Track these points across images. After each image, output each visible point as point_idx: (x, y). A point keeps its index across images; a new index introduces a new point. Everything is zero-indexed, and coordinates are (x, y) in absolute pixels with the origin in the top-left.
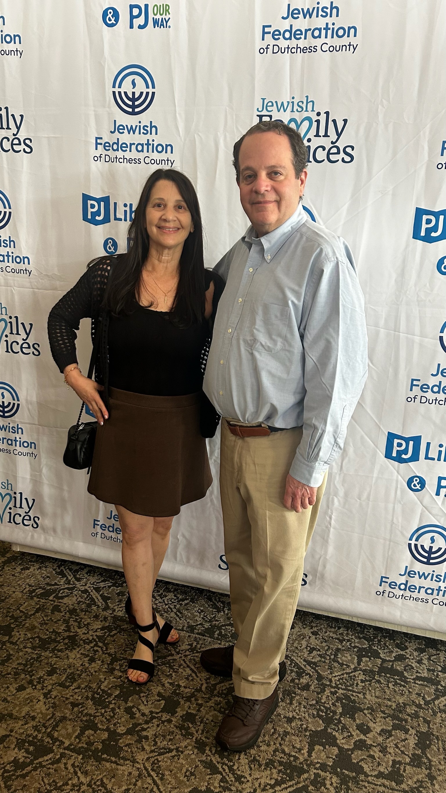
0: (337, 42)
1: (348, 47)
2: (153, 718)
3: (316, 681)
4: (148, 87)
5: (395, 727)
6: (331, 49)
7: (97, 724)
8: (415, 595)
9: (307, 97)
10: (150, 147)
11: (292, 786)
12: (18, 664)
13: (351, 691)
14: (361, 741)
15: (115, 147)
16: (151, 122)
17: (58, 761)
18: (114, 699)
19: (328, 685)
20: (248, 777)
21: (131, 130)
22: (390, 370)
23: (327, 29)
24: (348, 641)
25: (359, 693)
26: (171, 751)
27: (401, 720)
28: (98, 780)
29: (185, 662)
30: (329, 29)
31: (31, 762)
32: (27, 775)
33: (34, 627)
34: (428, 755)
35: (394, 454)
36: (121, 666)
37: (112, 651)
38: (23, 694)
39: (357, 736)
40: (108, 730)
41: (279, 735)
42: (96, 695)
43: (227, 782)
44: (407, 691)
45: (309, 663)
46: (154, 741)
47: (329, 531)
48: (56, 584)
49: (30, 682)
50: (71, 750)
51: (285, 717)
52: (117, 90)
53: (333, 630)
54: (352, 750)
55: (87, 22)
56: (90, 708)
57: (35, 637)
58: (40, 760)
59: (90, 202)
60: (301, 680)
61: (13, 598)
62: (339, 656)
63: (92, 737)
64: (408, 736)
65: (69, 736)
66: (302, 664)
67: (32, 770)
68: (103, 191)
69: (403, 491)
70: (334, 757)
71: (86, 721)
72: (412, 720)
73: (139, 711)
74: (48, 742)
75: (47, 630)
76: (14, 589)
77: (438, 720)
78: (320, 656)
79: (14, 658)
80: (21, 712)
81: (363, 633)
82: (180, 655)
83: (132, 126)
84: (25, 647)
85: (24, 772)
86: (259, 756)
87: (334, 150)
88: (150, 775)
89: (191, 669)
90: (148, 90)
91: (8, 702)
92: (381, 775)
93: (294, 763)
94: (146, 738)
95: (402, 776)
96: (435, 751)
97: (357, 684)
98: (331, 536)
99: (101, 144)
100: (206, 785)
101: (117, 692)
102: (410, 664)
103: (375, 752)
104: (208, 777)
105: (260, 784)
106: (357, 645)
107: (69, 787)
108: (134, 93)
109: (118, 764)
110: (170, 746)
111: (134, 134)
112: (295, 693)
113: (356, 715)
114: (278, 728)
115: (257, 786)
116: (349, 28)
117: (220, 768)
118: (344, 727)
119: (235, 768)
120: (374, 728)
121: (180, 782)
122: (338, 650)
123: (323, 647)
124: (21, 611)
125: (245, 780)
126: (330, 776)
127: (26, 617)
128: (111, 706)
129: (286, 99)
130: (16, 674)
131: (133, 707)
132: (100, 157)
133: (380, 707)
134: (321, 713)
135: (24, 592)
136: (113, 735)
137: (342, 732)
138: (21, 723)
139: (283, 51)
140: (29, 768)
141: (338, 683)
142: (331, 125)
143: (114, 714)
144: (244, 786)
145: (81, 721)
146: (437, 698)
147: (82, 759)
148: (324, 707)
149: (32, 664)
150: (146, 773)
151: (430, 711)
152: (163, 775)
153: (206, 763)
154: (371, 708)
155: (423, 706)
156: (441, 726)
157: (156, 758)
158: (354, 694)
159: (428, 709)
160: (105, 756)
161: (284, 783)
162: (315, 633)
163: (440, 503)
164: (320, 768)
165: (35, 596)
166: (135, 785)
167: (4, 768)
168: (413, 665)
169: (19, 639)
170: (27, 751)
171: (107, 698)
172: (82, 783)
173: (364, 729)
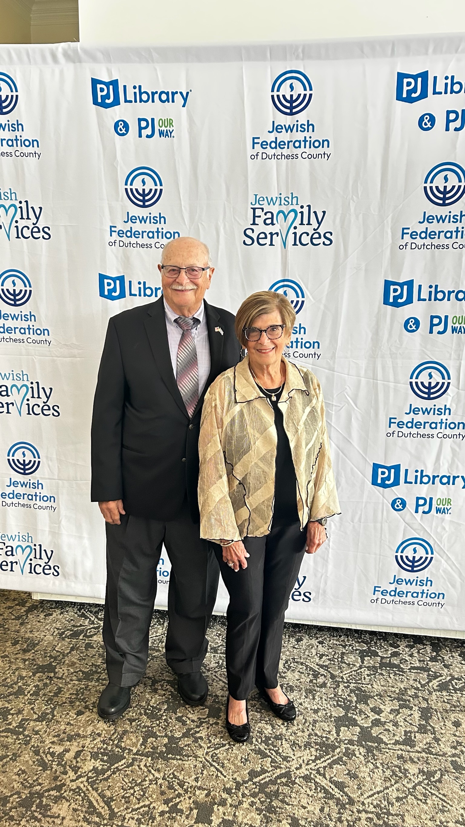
0: (313, 151)
1: (323, 156)
2: (201, 723)
3: (330, 679)
4: (156, 185)
5: (401, 706)
6: (310, 156)
7: (156, 732)
8: (403, 599)
9: (292, 193)
10: (160, 234)
11: (330, 758)
12: (70, 694)
13: (360, 683)
14: (376, 720)
15: (129, 234)
16: (160, 214)
17: (132, 764)
18: (164, 712)
19: (341, 682)
20: (292, 756)
21: (143, 220)
22: (372, 411)
23: (305, 141)
24: (350, 645)
25: (368, 684)
26: (224, 745)
27: (405, 701)
28: (170, 774)
29: (217, 677)
30: (307, 141)
31: (109, 769)
32: (108, 777)
33: (73, 664)
34: (431, 724)
35: (379, 481)
36: (162, 686)
37: (151, 675)
38: (82, 718)
39: (373, 716)
40: (166, 736)
41: (310, 723)
42: (147, 711)
43: (277, 763)
44: (406, 679)
45: (322, 666)
46: (208, 739)
47: (328, 552)
48: (81, 625)
49: (86, 707)
50: (140, 755)
51: (311, 709)
52: (129, 187)
53: (335, 638)
54: (371, 728)
55: (100, 130)
56: (146, 721)
57: (78, 671)
58: (116, 765)
59: (106, 281)
60: (318, 680)
61: (45, 641)
62: (345, 658)
63: (154, 743)
64: (412, 712)
65: (134, 745)
66: (316, 668)
67: (111, 775)
68: (119, 271)
69: (388, 511)
70: (358, 734)
71: (146, 731)
72: (413, 700)
73: (189, 719)
74: (118, 751)
75: (87, 664)
76: (44, 634)
77: (434, 697)
78: (329, 659)
79: (65, 690)
80: (86, 732)
81: (360, 638)
82: (211, 672)
83: (143, 217)
84: (71, 680)
85: (105, 776)
86: (298, 740)
87: (316, 236)
88: (212, 765)
89: (223, 682)
90: (156, 187)
91: (72, 725)
92: (397, 743)
93: (326, 742)
94: (201, 738)
95: (414, 741)
96: (436, 721)
97: (365, 678)
98: (330, 556)
99: (115, 231)
100: (260, 766)
101: (166, 707)
102: (404, 658)
103: (389, 726)
104: (260, 760)
105: (303, 760)
106: (358, 648)
107: (148, 782)
108: (144, 190)
109: (183, 761)
110: (223, 742)
111: (145, 223)
112: (315, 691)
113: (369, 701)
114: (307, 718)
115: (302, 762)
116: (323, 141)
117: (268, 752)
118: (361, 711)
119: (280, 751)
120: (385, 709)
121: (238, 767)
122: (343, 653)
123: (330, 653)
124: (57, 651)
125: (291, 759)
126: (358, 748)
127: (63, 655)
128: (164, 718)
129: (275, 195)
130: (71, 702)
131: (182, 716)
132: (115, 242)
133: (387, 693)
134: (340, 703)
135: (55, 634)
136: (172, 739)
137: (360, 715)
138: (89, 740)
139: (270, 157)
140: (109, 773)
141: (349, 679)
142: (313, 215)
143: (168, 724)
144: (290, 763)
145: (142, 732)
146: (430, 681)
147: (151, 760)
148: (342, 698)
149: (83, 694)
150: (208, 764)
151: (427, 691)
152: (223, 764)
153: (256, 751)
154: (379, 695)
155: (420, 688)
156: (437, 702)
157: (213, 752)
158: (364, 686)
159: (424, 690)
160: (170, 756)
161: (323, 757)
162: (321, 643)
163: (418, 519)
164: (348, 743)
165: (65, 637)
166: (202, 774)
167: (87, 775)
168: (407, 658)
169: (64, 674)
170: (102, 760)
171: (158, 712)
172: (157, 778)
173: (377, 711)
